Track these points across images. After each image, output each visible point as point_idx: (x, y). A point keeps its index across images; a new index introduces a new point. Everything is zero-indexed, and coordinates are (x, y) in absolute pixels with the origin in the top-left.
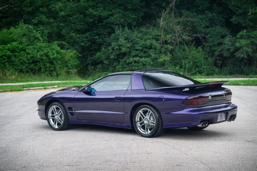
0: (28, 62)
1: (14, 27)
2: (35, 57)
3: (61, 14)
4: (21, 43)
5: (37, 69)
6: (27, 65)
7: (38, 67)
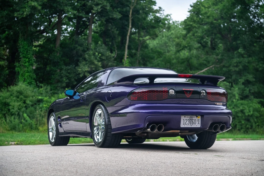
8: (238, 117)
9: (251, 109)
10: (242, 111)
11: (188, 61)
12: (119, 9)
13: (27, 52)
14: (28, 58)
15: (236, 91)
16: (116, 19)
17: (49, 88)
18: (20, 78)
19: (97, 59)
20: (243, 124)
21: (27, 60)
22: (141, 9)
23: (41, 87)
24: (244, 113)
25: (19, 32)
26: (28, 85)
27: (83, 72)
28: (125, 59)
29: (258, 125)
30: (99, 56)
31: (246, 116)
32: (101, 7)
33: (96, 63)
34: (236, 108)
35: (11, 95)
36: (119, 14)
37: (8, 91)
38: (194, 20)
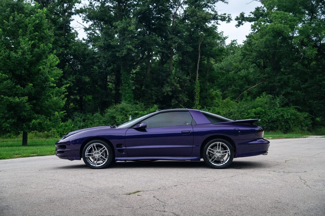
0: (267, 121)
1: (259, 97)
2: (272, 118)
3: (302, 87)
4: (265, 108)
5: (275, 126)
6: (268, 124)
7: (276, 125)
8: (279, 120)
9: (289, 114)
10: (282, 116)
11: (246, 78)
12: (191, 44)
13: (127, 79)
14: (127, 83)
15: (278, 101)
16: (190, 52)
17: (143, 104)
18: (122, 97)
19: (176, 82)
20: (283, 125)
21: (127, 85)
22: (207, 44)
23: (137, 104)
24: (284, 117)
25: (120, 65)
26: (128, 102)
27: (166, 91)
28: (197, 80)
29: (295, 125)
30: (177, 80)
31: (285, 119)
32: (178, 44)
33: (176, 85)
34: (277, 114)
35: (117, 111)
36: (191, 48)
37: (115, 108)
38: (247, 49)
